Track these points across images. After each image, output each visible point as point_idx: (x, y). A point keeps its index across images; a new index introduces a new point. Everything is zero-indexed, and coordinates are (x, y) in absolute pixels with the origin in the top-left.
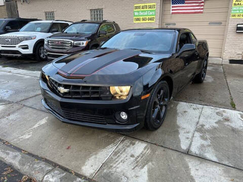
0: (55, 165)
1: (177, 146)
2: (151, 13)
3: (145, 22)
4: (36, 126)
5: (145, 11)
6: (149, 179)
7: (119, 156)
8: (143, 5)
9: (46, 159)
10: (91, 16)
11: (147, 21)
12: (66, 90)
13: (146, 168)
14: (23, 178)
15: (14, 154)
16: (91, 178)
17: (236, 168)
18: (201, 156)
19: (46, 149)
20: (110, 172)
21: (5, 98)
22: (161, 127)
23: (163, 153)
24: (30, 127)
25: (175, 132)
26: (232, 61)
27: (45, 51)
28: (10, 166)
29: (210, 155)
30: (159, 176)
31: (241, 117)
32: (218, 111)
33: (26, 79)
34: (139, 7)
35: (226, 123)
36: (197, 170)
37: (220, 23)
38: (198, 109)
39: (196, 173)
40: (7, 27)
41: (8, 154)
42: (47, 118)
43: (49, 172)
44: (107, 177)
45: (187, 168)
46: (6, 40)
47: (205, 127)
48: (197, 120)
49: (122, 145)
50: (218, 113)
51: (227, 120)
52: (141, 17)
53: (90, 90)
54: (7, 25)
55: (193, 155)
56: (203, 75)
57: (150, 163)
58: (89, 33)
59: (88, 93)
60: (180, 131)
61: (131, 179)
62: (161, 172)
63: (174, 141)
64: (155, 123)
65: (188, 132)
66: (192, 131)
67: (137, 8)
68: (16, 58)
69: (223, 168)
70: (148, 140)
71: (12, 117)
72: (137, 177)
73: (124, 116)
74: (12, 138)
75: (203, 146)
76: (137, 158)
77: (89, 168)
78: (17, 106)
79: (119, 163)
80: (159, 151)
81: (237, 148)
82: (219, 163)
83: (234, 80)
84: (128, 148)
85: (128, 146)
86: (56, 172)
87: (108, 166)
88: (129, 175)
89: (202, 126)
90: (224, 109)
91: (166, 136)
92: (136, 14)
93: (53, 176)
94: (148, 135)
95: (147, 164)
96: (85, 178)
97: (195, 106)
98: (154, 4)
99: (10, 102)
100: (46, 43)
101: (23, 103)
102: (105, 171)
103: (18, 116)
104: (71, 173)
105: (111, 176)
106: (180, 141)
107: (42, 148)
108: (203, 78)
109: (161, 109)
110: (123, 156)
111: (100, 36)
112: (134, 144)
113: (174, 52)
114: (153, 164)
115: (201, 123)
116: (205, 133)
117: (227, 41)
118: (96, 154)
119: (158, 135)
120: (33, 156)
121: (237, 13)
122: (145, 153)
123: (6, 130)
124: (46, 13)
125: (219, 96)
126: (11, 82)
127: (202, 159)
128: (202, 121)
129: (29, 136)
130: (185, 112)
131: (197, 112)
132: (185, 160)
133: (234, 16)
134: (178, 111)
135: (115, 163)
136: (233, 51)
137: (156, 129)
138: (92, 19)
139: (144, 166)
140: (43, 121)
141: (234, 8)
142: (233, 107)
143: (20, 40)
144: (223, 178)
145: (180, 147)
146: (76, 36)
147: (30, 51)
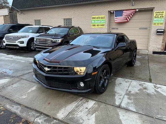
0: (41, 113)
1: (113, 103)
2: (102, 22)
3: (99, 27)
4: (30, 91)
5: (99, 20)
6: (95, 121)
7: (79, 108)
8: (97, 16)
9: (36, 110)
10: (64, 22)
11: (100, 27)
12: (49, 69)
13: (94, 115)
14: (23, 120)
15: (17, 107)
16: (62, 120)
17: (146, 115)
18: (127, 109)
19: (36, 104)
20: (73, 117)
21: (10, 74)
22: (105, 92)
23: (104, 107)
24: (26, 92)
25: (113, 95)
26: (154, 53)
27: (34, 45)
28: (15, 113)
29: (132, 108)
30: (102, 119)
31: (154, 87)
32: (140, 83)
33: (22, 63)
34: (95, 18)
35: (145, 90)
36: (124, 116)
37: (146, 29)
38: (129, 82)
39: (123, 117)
40: (10, 29)
41: (13, 107)
42: (36, 86)
43: (37, 117)
44: (72, 119)
45: (118, 115)
46: (10, 38)
47: (131, 92)
48: (127, 88)
49: (81, 102)
50: (140, 85)
51: (145, 88)
52: (96, 24)
53: (63, 69)
54: (10, 28)
55: (122, 108)
56: (134, 61)
57: (97, 112)
58: (63, 34)
59: (61, 71)
60: (116, 94)
61: (85, 121)
62: (102, 117)
63: (112, 100)
64: (101, 90)
65: (121, 95)
66: (123, 95)
67: (93, 18)
68: (15, 49)
69: (139, 115)
70: (97, 100)
71: (14, 86)
72: (89, 119)
73: (82, 85)
74: (15, 98)
75: (128, 103)
76: (89, 110)
77: (61, 115)
78: (17, 79)
79: (79, 112)
80: (103, 106)
81: (148, 104)
82: (137, 113)
83: (154, 64)
84: (85, 104)
85: (85, 103)
86: (42, 117)
87: (72, 114)
88: (84, 119)
89: (130, 92)
90: (144, 82)
91: (108, 97)
92: (93, 22)
93: (40, 119)
94: (97, 97)
95: (95, 112)
96: (59, 120)
97: (127, 80)
98: (104, 16)
99: (13, 77)
100: (35, 40)
101: (21, 77)
102: (70, 116)
103: (19, 85)
104: (50, 117)
105: (74, 119)
106: (115, 100)
107: (33, 103)
108: (133, 63)
109: (105, 81)
110: (81, 108)
111: (69, 36)
112: (88, 102)
113: (113, 47)
114: (98, 113)
115: (129, 90)
116: (131, 96)
117: (151, 40)
118: (65, 107)
119: (103, 97)
120: (28, 108)
121: (157, 22)
122: (94, 107)
123: (11, 93)
124: (35, 21)
125: (143, 74)
126: (13, 64)
127: (127, 110)
128: (130, 89)
129: (25, 97)
130: (120, 84)
131: (128, 84)
132: (117, 111)
133: (155, 24)
134: (116, 83)
135: (76, 112)
136: (155, 46)
137: (102, 93)
138: (65, 25)
139: (93, 114)
140: (34, 88)
141: (155, 19)
142: (150, 81)
143: (19, 38)
144: (138, 121)
145: (115, 103)
146: (55, 36)
147: (25, 45)
